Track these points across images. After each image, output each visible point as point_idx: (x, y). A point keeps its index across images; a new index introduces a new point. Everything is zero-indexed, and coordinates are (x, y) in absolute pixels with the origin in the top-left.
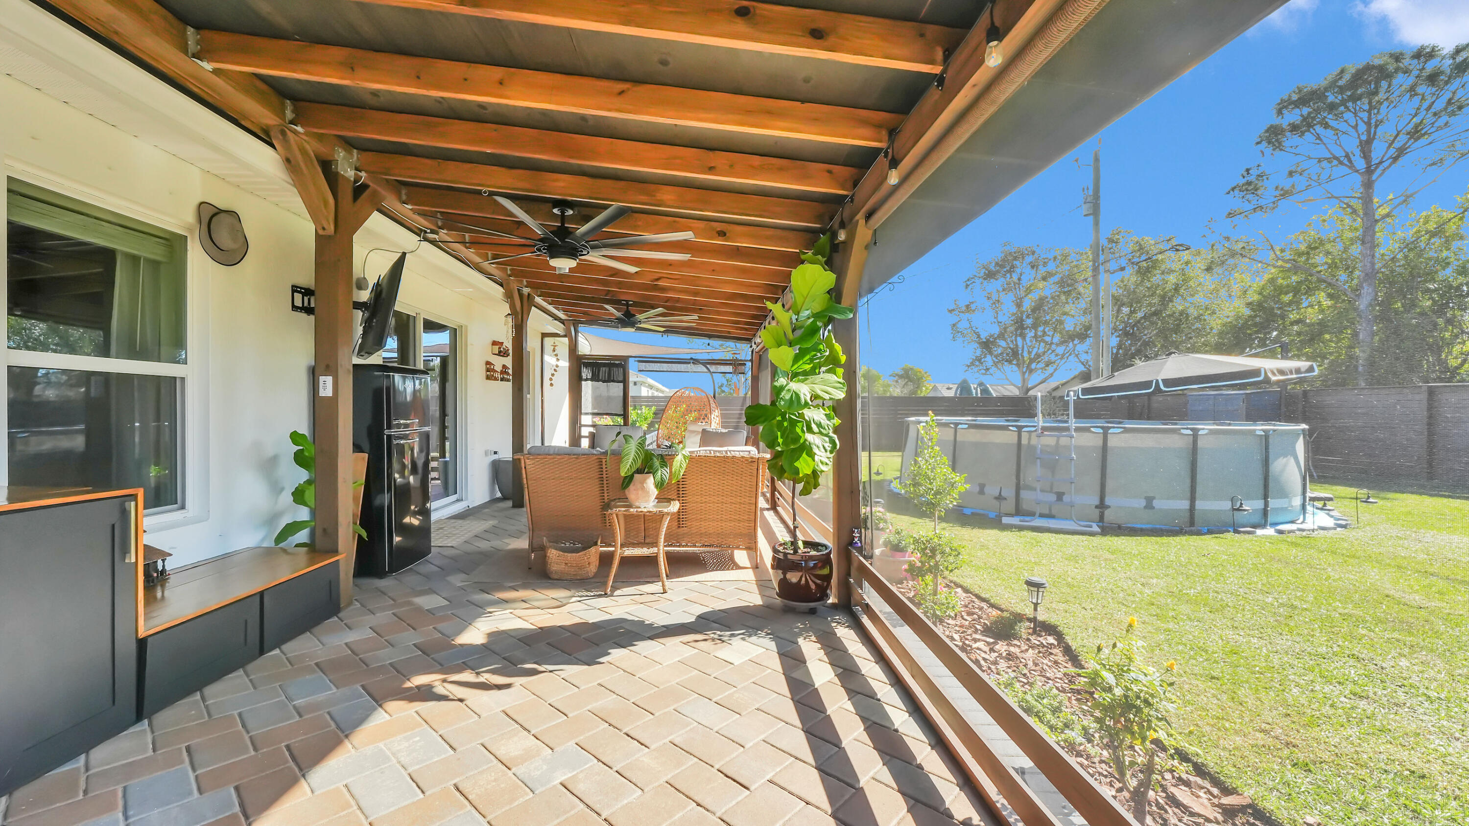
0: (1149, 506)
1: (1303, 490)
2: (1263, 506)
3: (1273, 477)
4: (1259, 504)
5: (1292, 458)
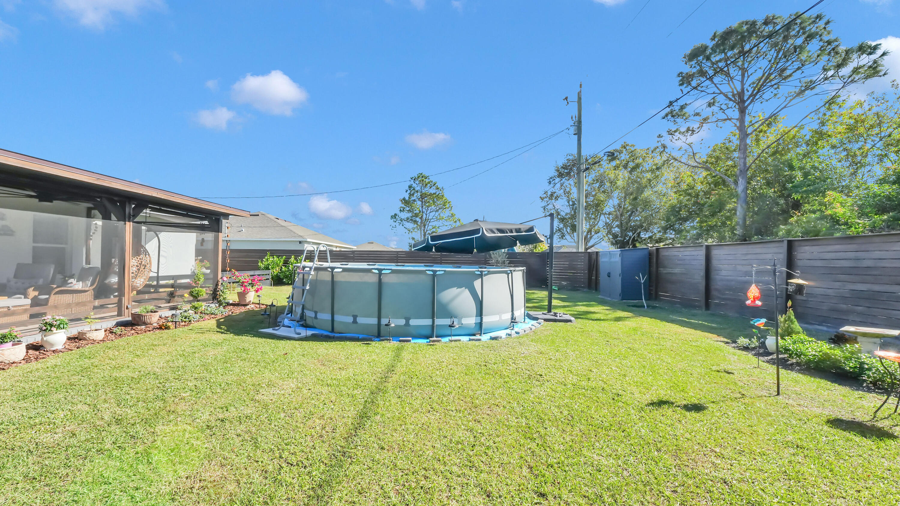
0: (355, 322)
1: (480, 313)
2: (431, 324)
3: (440, 303)
4: (428, 322)
5: (467, 291)
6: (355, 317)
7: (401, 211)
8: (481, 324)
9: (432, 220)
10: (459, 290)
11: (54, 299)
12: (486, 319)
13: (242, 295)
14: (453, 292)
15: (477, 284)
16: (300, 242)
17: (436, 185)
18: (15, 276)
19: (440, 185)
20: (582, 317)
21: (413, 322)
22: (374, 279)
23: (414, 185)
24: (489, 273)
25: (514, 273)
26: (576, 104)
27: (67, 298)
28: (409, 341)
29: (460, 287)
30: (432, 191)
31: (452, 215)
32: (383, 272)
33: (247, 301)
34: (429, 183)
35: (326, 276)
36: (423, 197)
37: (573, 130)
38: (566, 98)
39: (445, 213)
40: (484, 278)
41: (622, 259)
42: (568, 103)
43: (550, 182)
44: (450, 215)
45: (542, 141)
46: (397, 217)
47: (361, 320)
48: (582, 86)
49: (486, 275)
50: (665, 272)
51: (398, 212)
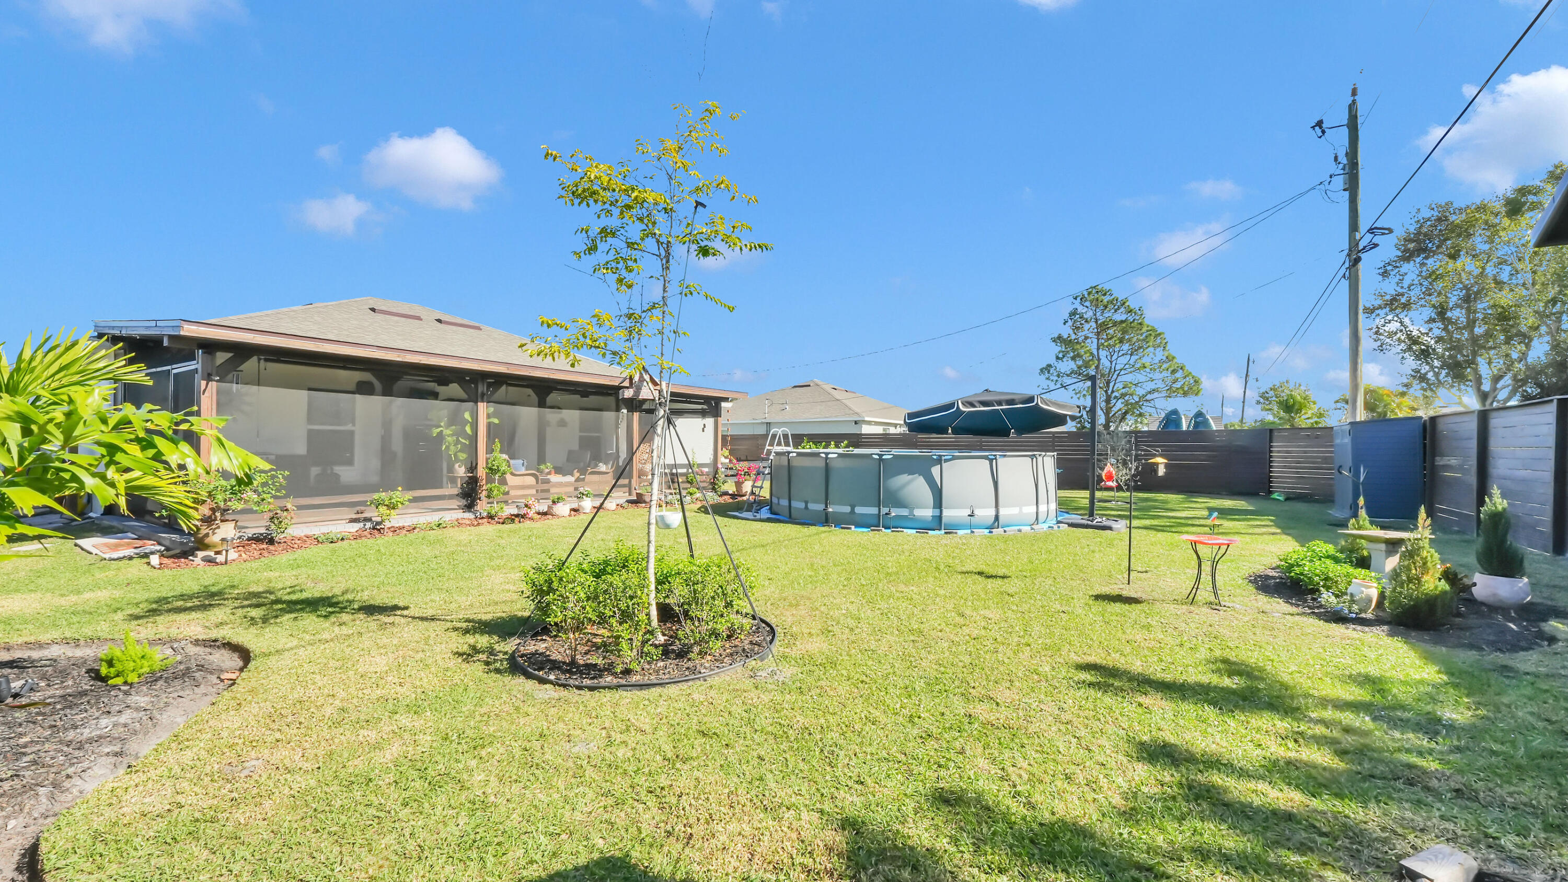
1: (938, 503)
2: (877, 512)
3: (887, 490)
4: (873, 510)
5: (921, 478)
6: (806, 503)
7: (1058, 358)
8: (940, 518)
9: (1122, 372)
10: (910, 477)
11: (589, 478)
12: (946, 513)
13: (739, 485)
14: (904, 478)
15: (935, 471)
16: (856, 423)
17: (1127, 304)
18: (568, 460)
19: (1132, 304)
20: (1174, 530)
21: (859, 510)
22: (822, 464)
23: (1081, 309)
24: (954, 458)
25: (1000, 460)
26: (1345, 130)
27: (595, 478)
28: (850, 528)
29: (911, 473)
30: (1118, 317)
31: (1170, 359)
32: (830, 456)
33: (744, 491)
34: (1111, 302)
35: (784, 462)
36: (1102, 328)
37: (1339, 182)
38: (1320, 124)
39: (1152, 356)
40: (944, 465)
41: (1353, 440)
42: (1323, 132)
43: (1386, 272)
44: (1164, 358)
45: (1266, 215)
46: (1052, 370)
47: (812, 506)
48: (1359, 92)
49: (946, 461)
50: (1441, 463)
51: (1052, 360)
